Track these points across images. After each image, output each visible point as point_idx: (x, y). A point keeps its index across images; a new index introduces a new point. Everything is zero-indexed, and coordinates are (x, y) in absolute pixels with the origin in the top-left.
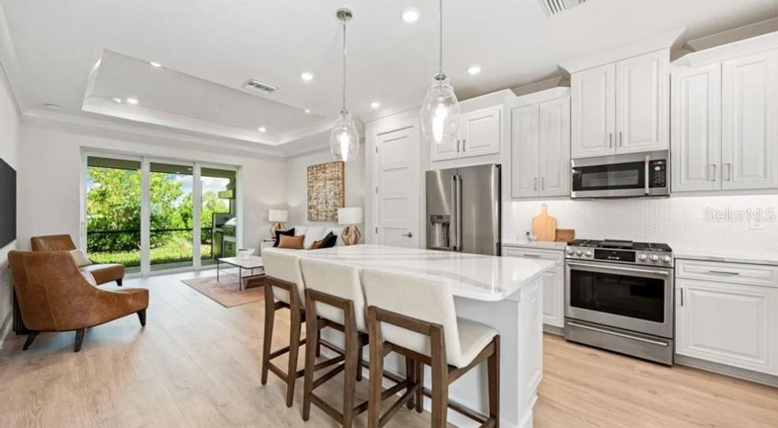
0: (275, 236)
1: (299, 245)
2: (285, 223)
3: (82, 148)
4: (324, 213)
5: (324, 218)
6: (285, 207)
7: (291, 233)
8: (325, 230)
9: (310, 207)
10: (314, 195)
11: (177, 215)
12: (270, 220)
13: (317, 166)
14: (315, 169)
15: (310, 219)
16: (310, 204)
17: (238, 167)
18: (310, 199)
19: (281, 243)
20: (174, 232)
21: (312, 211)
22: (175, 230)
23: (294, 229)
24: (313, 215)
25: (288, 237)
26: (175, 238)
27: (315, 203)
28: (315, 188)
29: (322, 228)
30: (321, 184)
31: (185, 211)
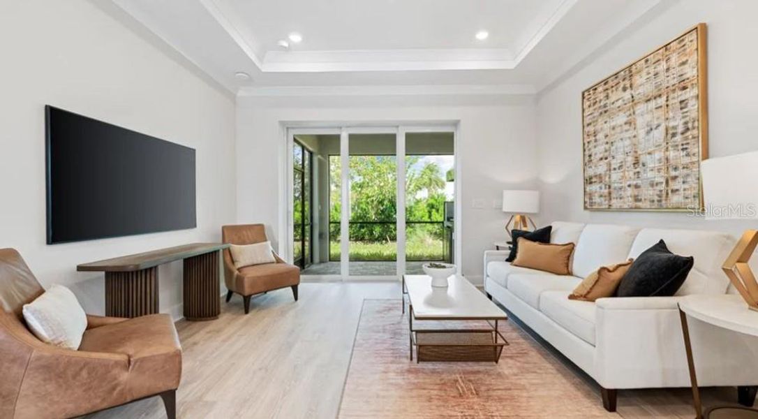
0: (511, 240)
1: (563, 265)
2: (533, 214)
3: (282, 123)
4: (630, 192)
5: (629, 202)
6: (536, 185)
7: (543, 236)
8: (634, 234)
9: (589, 181)
10: (599, 151)
11: (423, 206)
12: (505, 209)
13: (606, 82)
14: (600, 89)
15: (589, 206)
16: (590, 172)
17: (456, 124)
18: (588, 160)
19: (518, 255)
20: (417, 225)
21: (594, 188)
22: (419, 222)
23: (550, 228)
24: (597, 199)
25: (536, 245)
26: (419, 231)
27: (601, 168)
28: (600, 136)
29: (625, 228)
30: (621, 119)
31: (431, 201)
